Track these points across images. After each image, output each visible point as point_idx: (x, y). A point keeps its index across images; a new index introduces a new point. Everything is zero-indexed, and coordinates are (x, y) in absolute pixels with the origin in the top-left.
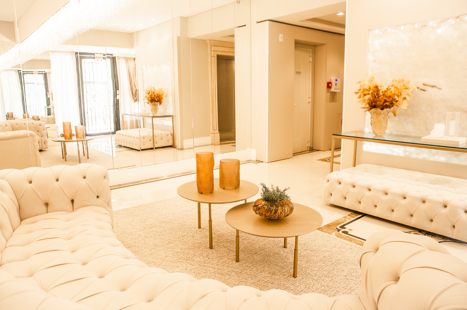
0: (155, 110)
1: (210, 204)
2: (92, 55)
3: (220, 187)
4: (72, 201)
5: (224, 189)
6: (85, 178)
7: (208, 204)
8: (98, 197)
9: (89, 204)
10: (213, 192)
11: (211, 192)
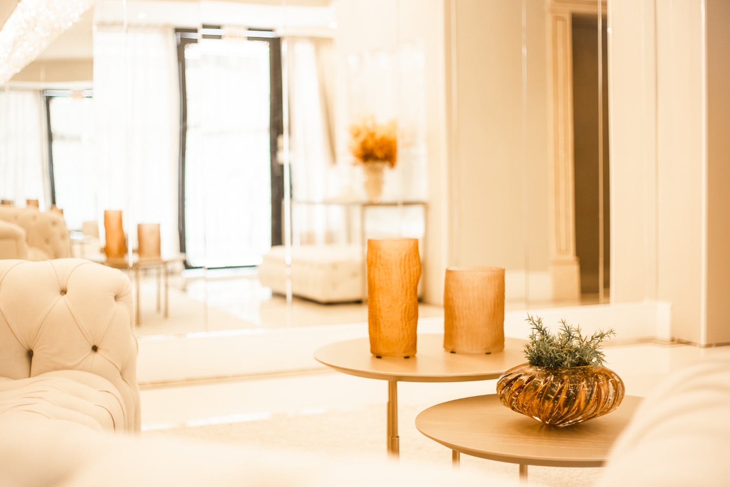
0: (376, 185)
1: (393, 381)
2: (214, 32)
3: (445, 346)
4: (30, 354)
5: (452, 352)
6: (64, 292)
7: (385, 383)
8: (95, 349)
9: (70, 364)
10: (414, 356)
11: (410, 354)
